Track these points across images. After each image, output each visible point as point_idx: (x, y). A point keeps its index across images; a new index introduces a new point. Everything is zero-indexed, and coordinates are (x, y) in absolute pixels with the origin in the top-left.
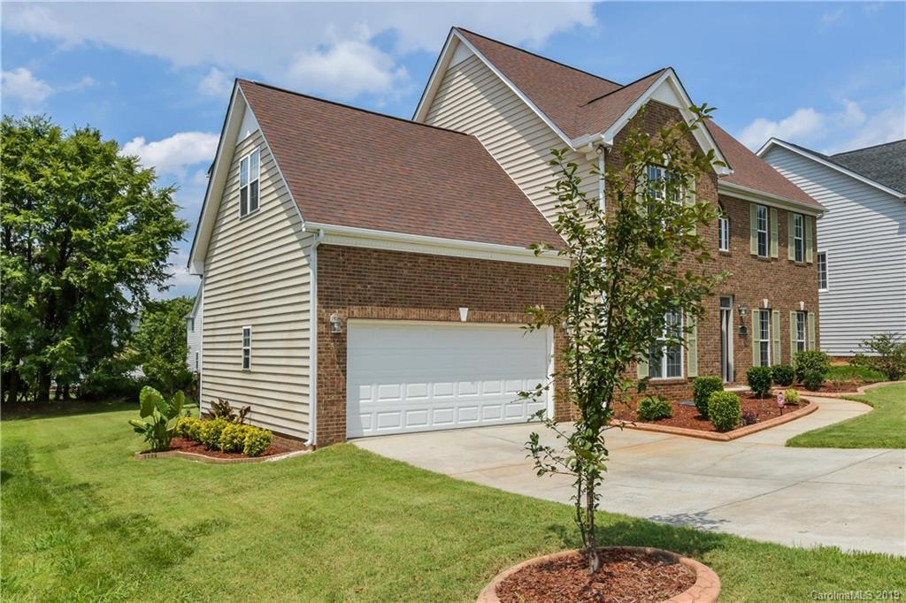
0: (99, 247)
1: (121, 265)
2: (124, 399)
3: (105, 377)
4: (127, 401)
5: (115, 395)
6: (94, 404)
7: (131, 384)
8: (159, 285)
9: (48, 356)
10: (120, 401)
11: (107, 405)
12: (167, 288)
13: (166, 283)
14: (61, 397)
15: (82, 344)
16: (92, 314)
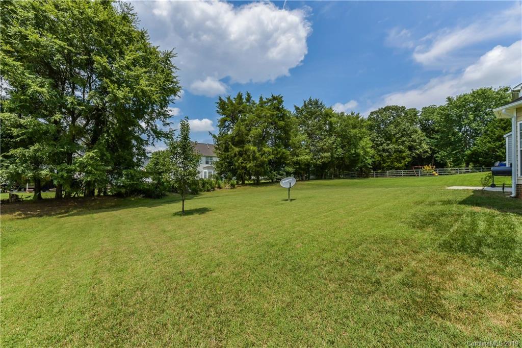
0: (117, 76)
1: (136, 92)
2: (142, 195)
3: (128, 182)
4: (143, 197)
5: (136, 194)
6: (123, 199)
7: (145, 187)
8: (164, 121)
9: (77, 165)
10: (140, 197)
11: (131, 201)
12: (168, 124)
13: (168, 121)
14: (102, 194)
15: (109, 158)
16: (116, 135)
